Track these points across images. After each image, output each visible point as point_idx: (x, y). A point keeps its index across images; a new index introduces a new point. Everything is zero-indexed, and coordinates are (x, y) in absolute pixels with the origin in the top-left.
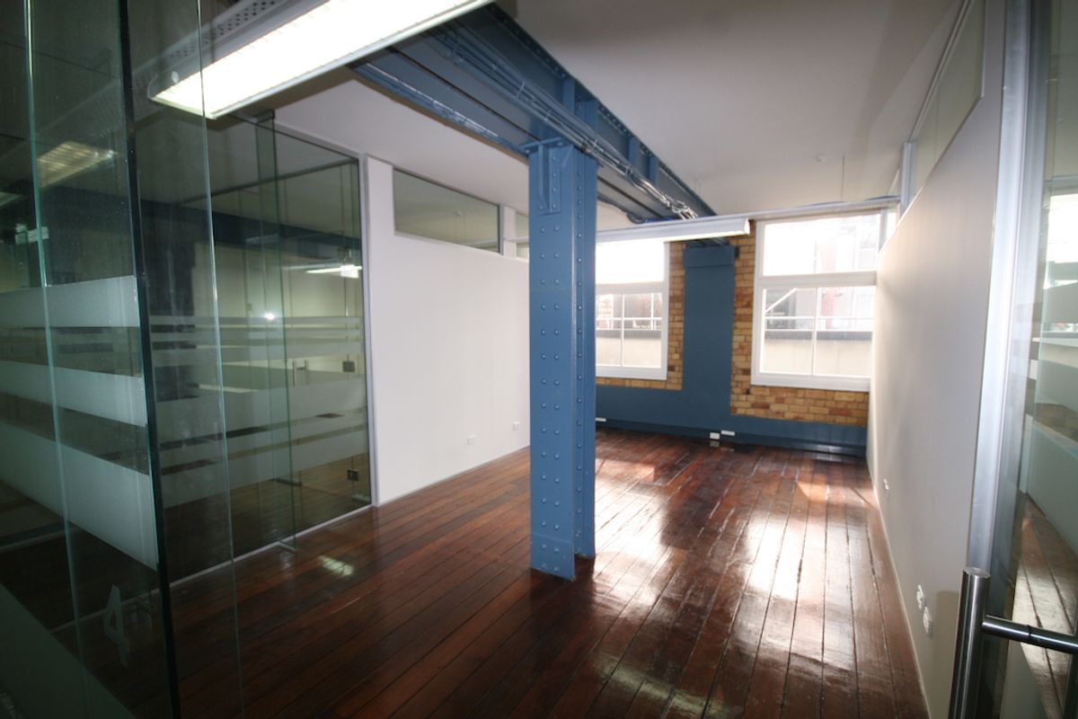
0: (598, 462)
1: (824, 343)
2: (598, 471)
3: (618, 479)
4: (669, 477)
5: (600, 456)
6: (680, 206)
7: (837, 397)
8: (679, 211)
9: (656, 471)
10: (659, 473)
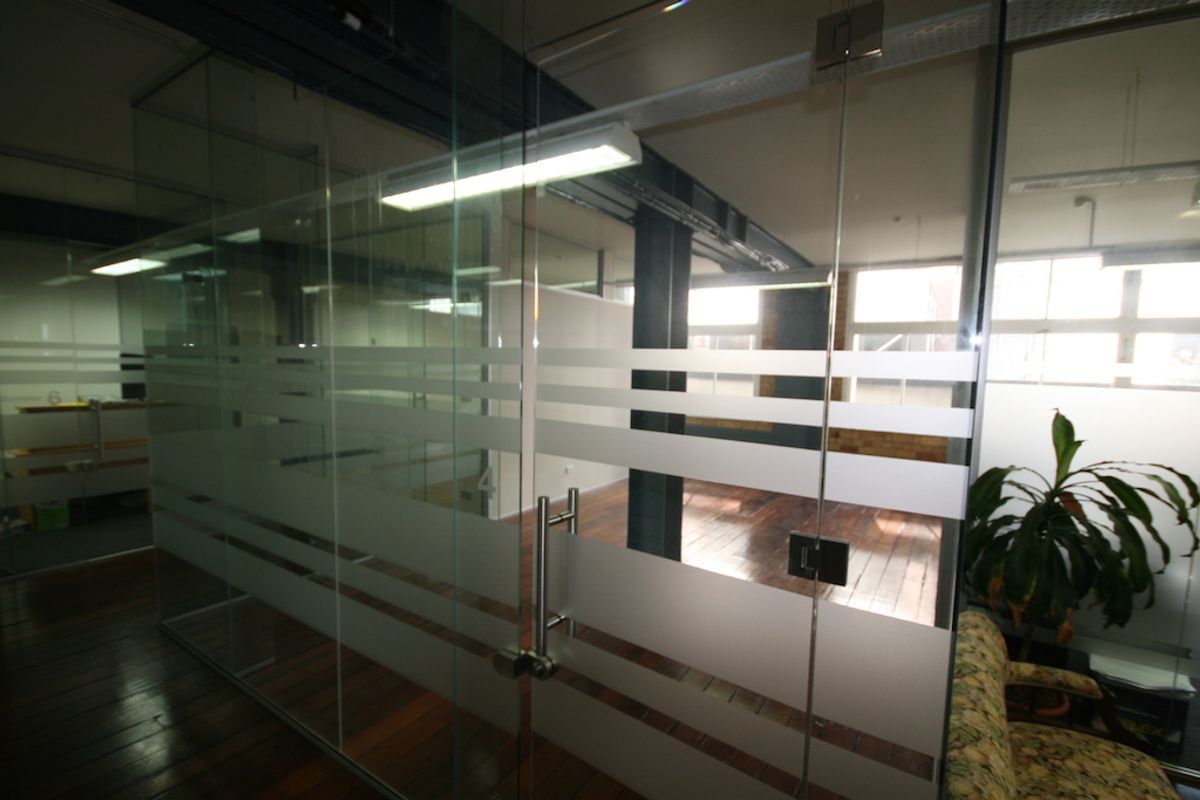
0: (686, 496)
1: (912, 389)
2: (687, 504)
3: (703, 512)
4: (754, 510)
5: (689, 491)
6: (769, 259)
7: (924, 442)
8: (768, 264)
9: (742, 506)
10: (744, 507)
